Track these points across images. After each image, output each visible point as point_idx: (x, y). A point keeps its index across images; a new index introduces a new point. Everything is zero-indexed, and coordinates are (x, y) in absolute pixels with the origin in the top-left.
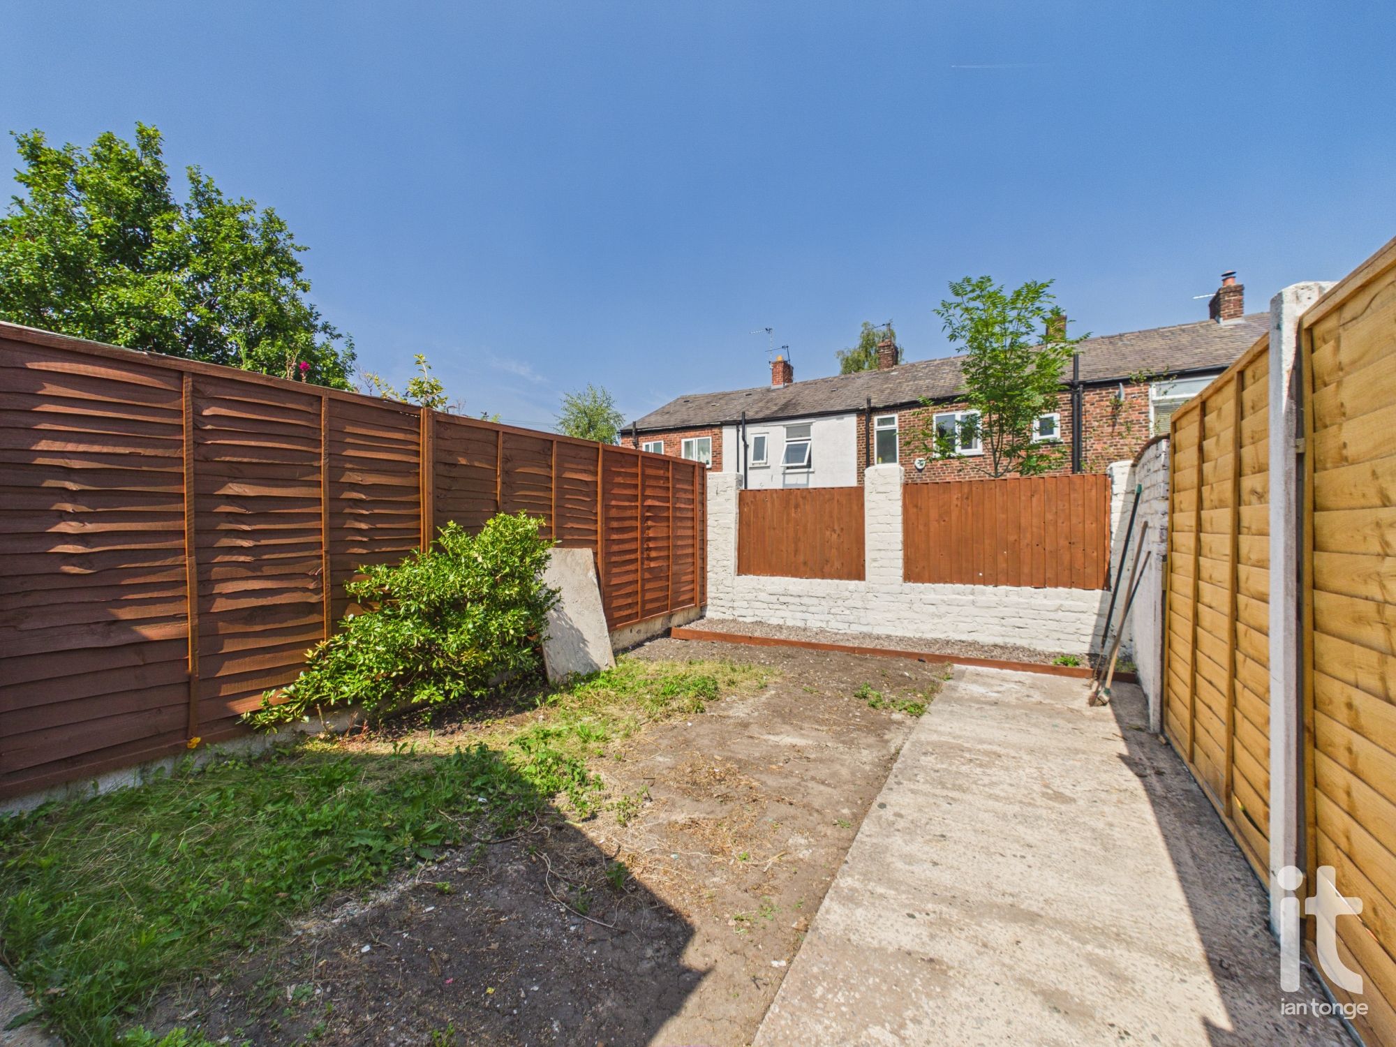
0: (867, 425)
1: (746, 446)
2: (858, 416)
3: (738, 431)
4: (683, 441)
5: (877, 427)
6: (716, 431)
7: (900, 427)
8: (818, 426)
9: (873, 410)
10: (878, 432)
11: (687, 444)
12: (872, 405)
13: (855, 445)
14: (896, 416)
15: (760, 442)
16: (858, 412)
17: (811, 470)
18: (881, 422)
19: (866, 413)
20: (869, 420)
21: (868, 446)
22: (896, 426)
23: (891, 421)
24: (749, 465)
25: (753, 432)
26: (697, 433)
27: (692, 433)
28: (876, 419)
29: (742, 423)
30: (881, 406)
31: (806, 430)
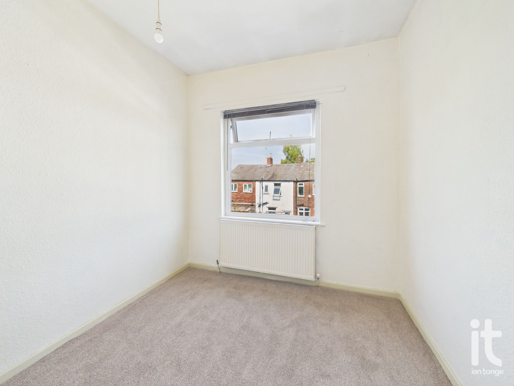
0: (296, 185)
1: (263, 188)
2: (294, 182)
3: (260, 183)
4: (244, 184)
5: (298, 186)
6: (254, 182)
7: (305, 186)
8: (283, 184)
9: (298, 181)
10: (299, 187)
11: (245, 185)
12: (297, 180)
13: (293, 190)
14: (303, 183)
15: (267, 187)
16: (294, 181)
17: (281, 196)
18: (300, 184)
19: (296, 182)
20: (296, 184)
21: (296, 190)
22: (303, 186)
23: (302, 184)
24: (263, 193)
25: (265, 184)
26: (248, 182)
27: (247, 182)
28: (298, 183)
29: (262, 181)
30: (300, 180)
31: (279, 185)
